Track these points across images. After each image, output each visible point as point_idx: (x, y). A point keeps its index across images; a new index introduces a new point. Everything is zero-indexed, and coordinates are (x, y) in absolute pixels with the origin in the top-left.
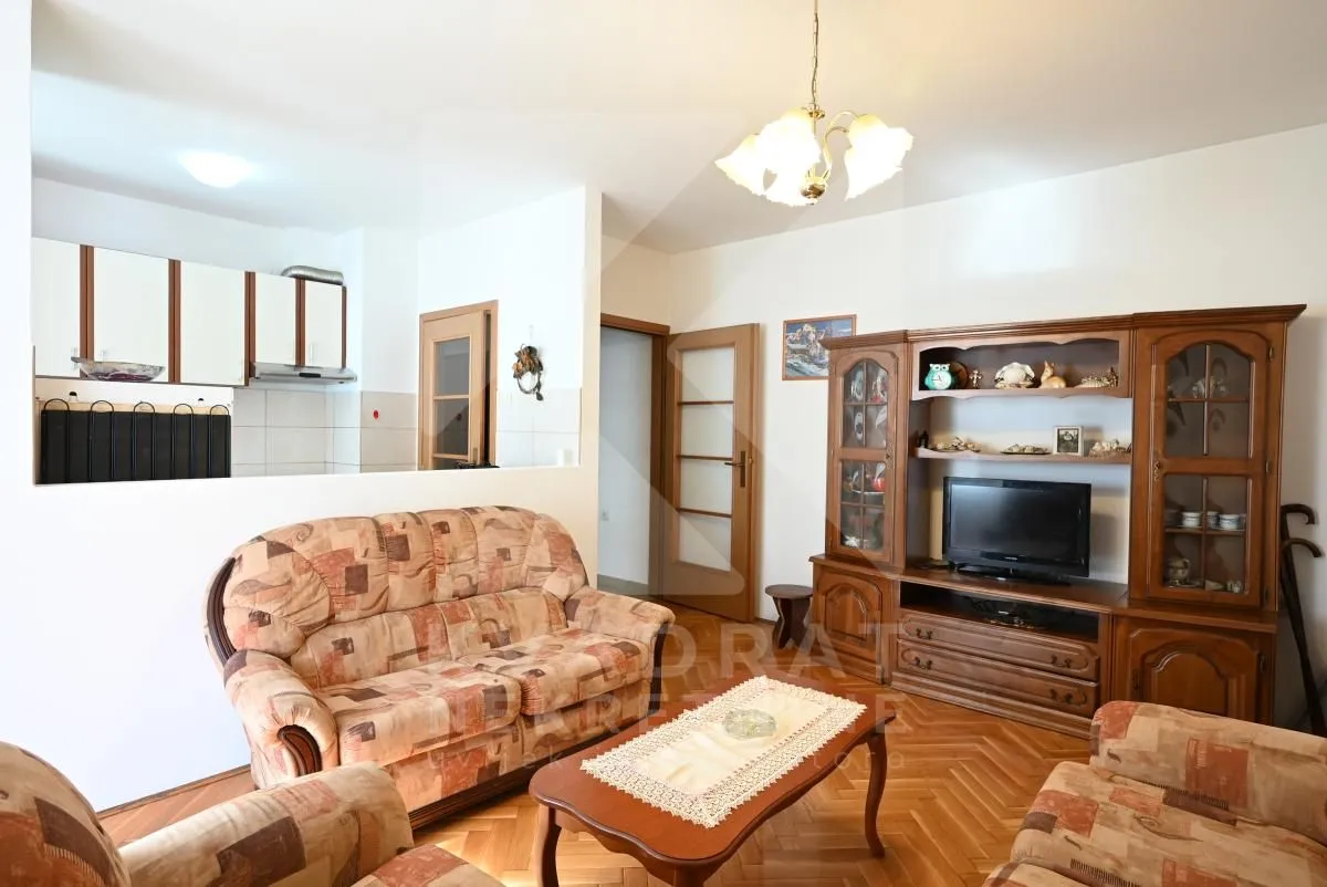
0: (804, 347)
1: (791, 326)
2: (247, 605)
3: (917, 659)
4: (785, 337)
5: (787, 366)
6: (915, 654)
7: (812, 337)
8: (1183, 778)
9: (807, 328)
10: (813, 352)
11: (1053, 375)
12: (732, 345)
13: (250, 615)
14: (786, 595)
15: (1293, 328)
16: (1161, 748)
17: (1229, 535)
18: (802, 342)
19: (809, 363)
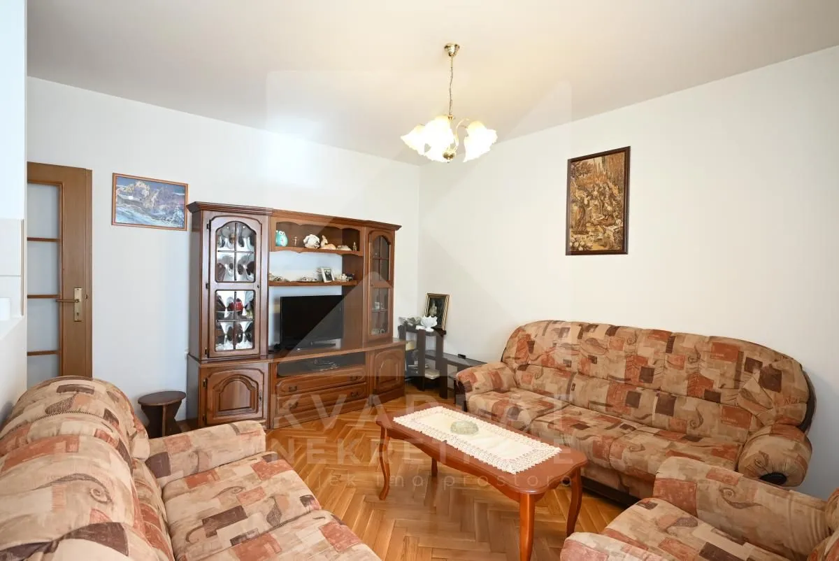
11: (329, 243)
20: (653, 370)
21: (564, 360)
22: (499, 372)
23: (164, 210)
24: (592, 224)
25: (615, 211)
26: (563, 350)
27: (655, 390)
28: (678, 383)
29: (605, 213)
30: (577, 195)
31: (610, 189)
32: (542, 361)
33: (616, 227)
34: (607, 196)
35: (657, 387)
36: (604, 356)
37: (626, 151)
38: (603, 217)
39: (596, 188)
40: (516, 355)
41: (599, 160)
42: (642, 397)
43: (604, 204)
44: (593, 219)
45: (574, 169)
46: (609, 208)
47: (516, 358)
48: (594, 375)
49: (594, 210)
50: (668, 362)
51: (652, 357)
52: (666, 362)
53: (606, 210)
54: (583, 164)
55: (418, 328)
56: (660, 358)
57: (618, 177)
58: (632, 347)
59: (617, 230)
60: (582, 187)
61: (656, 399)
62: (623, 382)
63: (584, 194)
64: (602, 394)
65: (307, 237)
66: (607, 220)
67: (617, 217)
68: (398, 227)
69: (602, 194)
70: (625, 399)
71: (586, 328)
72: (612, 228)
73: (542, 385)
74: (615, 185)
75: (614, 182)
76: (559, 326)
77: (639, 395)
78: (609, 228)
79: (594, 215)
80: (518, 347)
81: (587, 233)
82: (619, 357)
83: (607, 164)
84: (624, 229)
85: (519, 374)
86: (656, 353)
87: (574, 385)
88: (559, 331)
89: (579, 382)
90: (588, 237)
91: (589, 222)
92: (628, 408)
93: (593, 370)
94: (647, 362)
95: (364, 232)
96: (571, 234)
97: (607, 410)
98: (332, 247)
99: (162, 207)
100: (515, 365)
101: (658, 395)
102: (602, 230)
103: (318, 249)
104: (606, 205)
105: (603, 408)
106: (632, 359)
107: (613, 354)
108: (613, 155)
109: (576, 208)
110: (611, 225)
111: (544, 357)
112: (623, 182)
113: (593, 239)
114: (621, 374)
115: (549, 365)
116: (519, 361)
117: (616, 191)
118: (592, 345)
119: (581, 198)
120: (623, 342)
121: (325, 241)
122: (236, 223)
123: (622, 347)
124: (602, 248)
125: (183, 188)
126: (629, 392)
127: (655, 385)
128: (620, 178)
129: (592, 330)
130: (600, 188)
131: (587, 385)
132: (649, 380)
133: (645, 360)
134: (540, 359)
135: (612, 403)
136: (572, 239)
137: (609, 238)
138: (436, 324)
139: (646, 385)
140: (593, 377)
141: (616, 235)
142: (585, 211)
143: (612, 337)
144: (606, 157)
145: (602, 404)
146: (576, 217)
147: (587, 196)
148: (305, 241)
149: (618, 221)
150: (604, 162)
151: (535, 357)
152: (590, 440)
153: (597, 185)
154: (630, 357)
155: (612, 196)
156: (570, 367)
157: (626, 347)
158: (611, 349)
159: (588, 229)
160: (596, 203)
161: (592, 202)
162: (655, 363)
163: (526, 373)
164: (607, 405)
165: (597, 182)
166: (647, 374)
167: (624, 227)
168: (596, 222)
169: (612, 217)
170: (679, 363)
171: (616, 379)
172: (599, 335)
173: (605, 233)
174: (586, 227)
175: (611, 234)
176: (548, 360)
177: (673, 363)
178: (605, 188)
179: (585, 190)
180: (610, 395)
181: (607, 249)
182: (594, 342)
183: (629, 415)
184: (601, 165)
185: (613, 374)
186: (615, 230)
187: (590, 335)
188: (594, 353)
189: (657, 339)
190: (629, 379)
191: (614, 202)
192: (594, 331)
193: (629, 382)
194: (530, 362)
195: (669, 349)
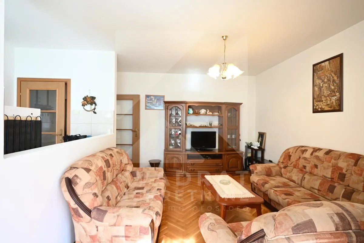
0: (151, 102)
1: (147, 96)
2: (90, 191)
3: (192, 170)
4: (146, 99)
5: (146, 106)
6: (190, 169)
7: (153, 99)
8: (265, 173)
9: (152, 97)
10: (154, 103)
11: (210, 112)
12: (132, 99)
13: (93, 194)
14: (153, 162)
15: (241, 106)
16: (262, 170)
17: (234, 139)
18: (150, 100)
19: (153, 106)
20: (345, 175)
21: (303, 166)
22: (271, 168)
23: (158, 104)
24: (325, 96)
25: (335, 89)
26: (303, 161)
27: (345, 186)
28: (358, 183)
29: (331, 90)
30: (317, 82)
31: (333, 77)
32: (294, 165)
33: (336, 97)
34: (331, 81)
35: (347, 185)
36: (321, 165)
37: (341, 56)
38: (330, 92)
39: (326, 78)
40: (283, 161)
41: (327, 63)
42: (336, 188)
43: (330, 85)
44: (325, 94)
45: (315, 69)
46: (333, 87)
47: (282, 163)
48: (316, 174)
49: (325, 89)
50: (354, 171)
51: (345, 168)
52: (353, 171)
53: (331, 89)
54: (320, 66)
55: (252, 147)
56: (350, 168)
57: (337, 71)
58: (336, 162)
59: (337, 99)
60: (319, 78)
61: (344, 190)
62: (330, 180)
63: (320, 81)
64: (316, 184)
65: (201, 110)
66: (332, 93)
67: (336, 91)
68: (241, 104)
69: (329, 80)
70: (327, 188)
71: (316, 150)
72: (334, 98)
73: (291, 176)
74: (335, 75)
75: (335, 73)
76: (303, 149)
77: (335, 187)
78: (333, 98)
79: (325, 92)
80: (284, 158)
81: (322, 101)
82: (329, 166)
83: (331, 64)
84: (340, 98)
85: (283, 170)
86: (348, 166)
87: (305, 178)
88: (302, 151)
89: (307, 177)
90: (322, 103)
91: (323, 95)
92: (328, 193)
93: (316, 171)
94: (342, 170)
95: (224, 107)
96: (315, 102)
97: (318, 192)
98: (211, 113)
99: (158, 103)
100: (282, 166)
101: (345, 189)
102: (329, 99)
103: (206, 114)
104: (331, 86)
105: (316, 191)
106: (335, 168)
107: (326, 164)
108: (334, 59)
109: (316, 89)
110: (333, 96)
111: (295, 163)
112: (339, 73)
113: (325, 104)
114: (329, 175)
115: (296, 167)
116: (284, 164)
117: (336, 78)
118: (317, 159)
119: (319, 84)
120: (331, 158)
121: (208, 111)
122: (175, 107)
123: (331, 161)
124: (330, 109)
125: (164, 97)
126: (330, 185)
127: (346, 183)
128: (338, 71)
129: (318, 151)
130: (328, 77)
131: (311, 179)
132: (343, 181)
133: (341, 169)
134: (293, 164)
135: (321, 189)
136: (315, 105)
137: (333, 103)
138: (259, 145)
139: (341, 182)
140: (316, 175)
141: (337, 102)
142: (321, 90)
143: (327, 156)
144: (330, 61)
145: (316, 189)
146: (317, 93)
147: (322, 82)
148: (200, 111)
149: (337, 94)
150: (329, 63)
151: (291, 163)
152: (287, 200)
153: (326, 76)
154: (335, 166)
155: (334, 81)
156: (306, 169)
157: (333, 161)
158: (325, 161)
159: (323, 99)
160: (326, 85)
161: (324, 85)
162: (346, 171)
163: (285, 170)
164: (319, 190)
165: (326, 74)
166: (342, 177)
167: (340, 97)
168: (326, 95)
169: (334, 92)
170: (359, 172)
171: (326, 177)
172: (320, 154)
173: (331, 100)
174: (321, 98)
175: (334, 101)
176: (296, 165)
177: (357, 172)
178: (330, 77)
179: (321, 79)
180: (321, 185)
181: (332, 109)
182: (317, 158)
183: (329, 197)
184: (328, 65)
185: (325, 175)
186: (335, 99)
187: (316, 154)
188: (317, 163)
189: (350, 158)
190: (333, 179)
191: (335, 84)
192: (319, 152)
193: (333, 180)
194: (289, 165)
195: (356, 164)
